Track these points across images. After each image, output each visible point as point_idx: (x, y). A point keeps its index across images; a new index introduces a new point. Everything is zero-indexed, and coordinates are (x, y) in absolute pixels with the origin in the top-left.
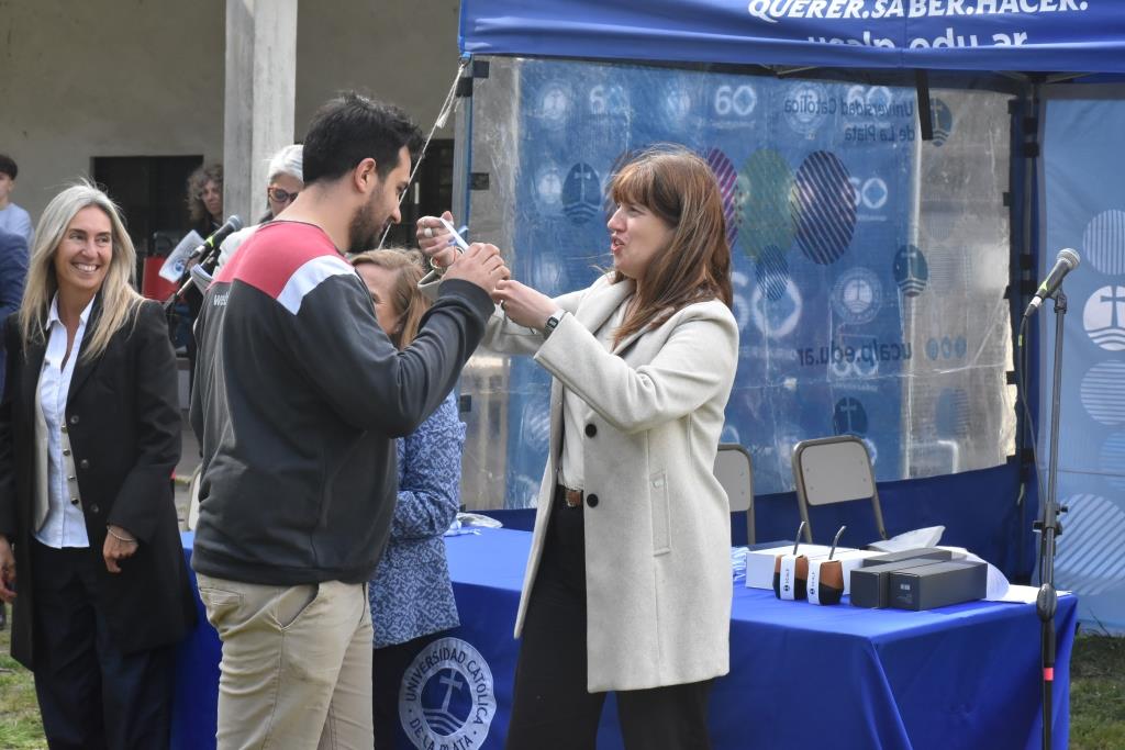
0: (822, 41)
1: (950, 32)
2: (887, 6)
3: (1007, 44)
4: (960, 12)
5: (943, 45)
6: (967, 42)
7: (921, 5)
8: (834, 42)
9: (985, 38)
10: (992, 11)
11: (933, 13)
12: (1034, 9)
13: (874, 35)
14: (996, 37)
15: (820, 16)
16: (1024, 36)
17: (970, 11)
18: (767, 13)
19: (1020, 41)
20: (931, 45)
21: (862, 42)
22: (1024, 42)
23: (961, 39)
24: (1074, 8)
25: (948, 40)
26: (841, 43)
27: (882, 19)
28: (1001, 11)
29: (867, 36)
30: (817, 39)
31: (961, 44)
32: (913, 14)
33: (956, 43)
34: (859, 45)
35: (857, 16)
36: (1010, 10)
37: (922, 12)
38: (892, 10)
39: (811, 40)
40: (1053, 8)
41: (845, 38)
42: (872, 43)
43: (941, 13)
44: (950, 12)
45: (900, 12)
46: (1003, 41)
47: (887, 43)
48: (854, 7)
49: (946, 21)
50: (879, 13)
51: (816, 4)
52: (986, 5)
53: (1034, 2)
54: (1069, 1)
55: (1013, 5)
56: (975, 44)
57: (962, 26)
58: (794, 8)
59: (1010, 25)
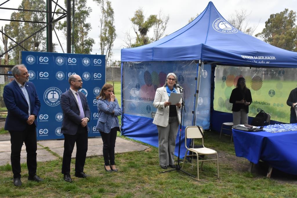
0: (249, 61)
13: (255, 61)
19: (269, 63)
20: (260, 63)
25: (262, 62)
29: (254, 61)
34: (253, 62)
37: (260, 59)
39: (247, 61)
46: (267, 63)
47: (256, 62)
48: (252, 57)
49: (262, 60)
50: (255, 59)
51: (248, 56)
52: (266, 58)
53: (271, 58)
54: (274, 58)
55: (269, 58)
56: (264, 63)
57: (264, 60)
58: (246, 57)
59: (268, 61)
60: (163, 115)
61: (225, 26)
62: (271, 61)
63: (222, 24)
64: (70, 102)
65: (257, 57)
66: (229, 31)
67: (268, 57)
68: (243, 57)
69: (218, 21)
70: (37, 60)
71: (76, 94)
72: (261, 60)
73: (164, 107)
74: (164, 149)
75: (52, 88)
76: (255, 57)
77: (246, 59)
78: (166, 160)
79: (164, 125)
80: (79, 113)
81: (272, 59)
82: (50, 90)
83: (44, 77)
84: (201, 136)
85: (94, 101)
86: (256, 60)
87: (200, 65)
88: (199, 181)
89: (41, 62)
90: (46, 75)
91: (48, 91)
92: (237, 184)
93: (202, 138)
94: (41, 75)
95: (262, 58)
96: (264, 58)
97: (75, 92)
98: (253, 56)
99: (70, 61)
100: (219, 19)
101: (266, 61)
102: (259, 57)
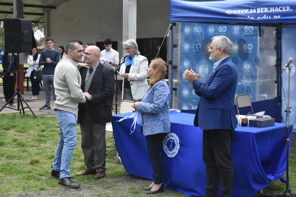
0: (240, 18)
1: (265, 16)
2: (253, 11)
3: (276, 18)
4: (267, 12)
5: (264, 18)
6: (269, 17)
7: (259, 10)
8: (242, 18)
9: (272, 16)
10: (273, 11)
11: (262, 12)
12: (282, 11)
13: (250, 16)
14: (274, 16)
15: (240, 13)
16: (280, 16)
17: (269, 11)
18: (229, 13)
19: (279, 17)
20: (261, 18)
21: (248, 18)
22: (280, 17)
23: (267, 17)
24: (290, 10)
25: (265, 17)
26: (244, 18)
27: (252, 13)
28: (275, 11)
29: (249, 17)
30: (239, 17)
31: (267, 18)
32: (258, 12)
33: (266, 18)
35: (247, 13)
36: (277, 11)
38: (254, 12)
40: (285, 10)
41: (244, 17)
42: (250, 18)
43: (263, 12)
44: (265, 12)
45: (255, 12)
47: (253, 18)
48: (246, 11)
51: (239, 11)
53: (281, 9)
54: (288, 9)
55: (277, 10)
56: (270, 18)
57: (267, 14)
58: (235, 12)
59: (277, 14)
62: (282, 14)
65: (255, 10)
67: (276, 8)
72: (262, 15)
77: (232, 15)
81: (284, 10)
95: (264, 10)
96: (269, 9)
98: (249, 9)
101: (272, 14)
102: (258, 9)
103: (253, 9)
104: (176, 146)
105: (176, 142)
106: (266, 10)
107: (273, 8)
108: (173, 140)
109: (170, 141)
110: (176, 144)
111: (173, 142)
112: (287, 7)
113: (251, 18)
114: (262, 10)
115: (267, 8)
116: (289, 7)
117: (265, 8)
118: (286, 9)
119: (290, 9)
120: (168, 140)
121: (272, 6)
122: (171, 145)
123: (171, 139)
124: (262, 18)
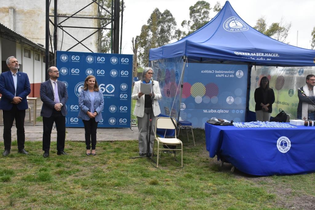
0: (244, 58)
3: (269, 60)
8: (246, 58)
10: (267, 56)
17: (264, 56)
22: (271, 60)
25: (261, 59)
27: (253, 56)
29: (251, 58)
32: (257, 55)
34: (249, 58)
37: (258, 55)
38: (254, 55)
39: (242, 58)
45: (255, 55)
46: (268, 59)
47: (254, 59)
48: (249, 54)
49: (261, 57)
50: (253, 55)
51: (243, 53)
52: (266, 55)
53: (272, 55)
54: (277, 55)
55: (270, 55)
56: (264, 59)
57: (263, 57)
58: (241, 53)
59: (269, 58)
60: (140, 106)
61: (236, 24)
62: (272, 58)
63: (233, 23)
64: (46, 90)
65: (254, 54)
66: (237, 29)
67: (269, 54)
68: (236, 54)
69: (231, 20)
70: (69, 58)
71: (54, 83)
72: (259, 57)
73: (138, 97)
74: (142, 138)
75: (82, 83)
76: (252, 54)
77: (240, 56)
78: (143, 148)
79: (141, 115)
80: (53, 99)
81: (274, 56)
82: (81, 84)
83: (75, 73)
84: (173, 128)
85: (120, 96)
86: (253, 57)
87: (184, 60)
88: (157, 168)
89: (73, 60)
90: (77, 71)
91: (78, 85)
92: (186, 173)
93: (175, 130)
94: (73, 72)
95: (261, 54)
96: (264, 54)
97: (53, 81)
98: (250, 53)
99: (99, 60)
100: (231, 18)
101: (266, 58)
102: (257, 54)
103: (253, 53)
104: (288, 145)
105: (287, 142)
106: (262, 55)
107: (267, 54)
108: (285, 141)
109: (283, 142)
110: (287, 143)
111: (285, 142)
112: (276, 54)
113: (253, 59)
114: (260, 54)
115: (263, 54)
116: (278, 54)
117: (262, 54)
118: (275, 55)
119: (278, 55)
120: (281, 141)
121: (267, 53)
122: (284, 145)
123: (283, 141)
124: (260, 59)
